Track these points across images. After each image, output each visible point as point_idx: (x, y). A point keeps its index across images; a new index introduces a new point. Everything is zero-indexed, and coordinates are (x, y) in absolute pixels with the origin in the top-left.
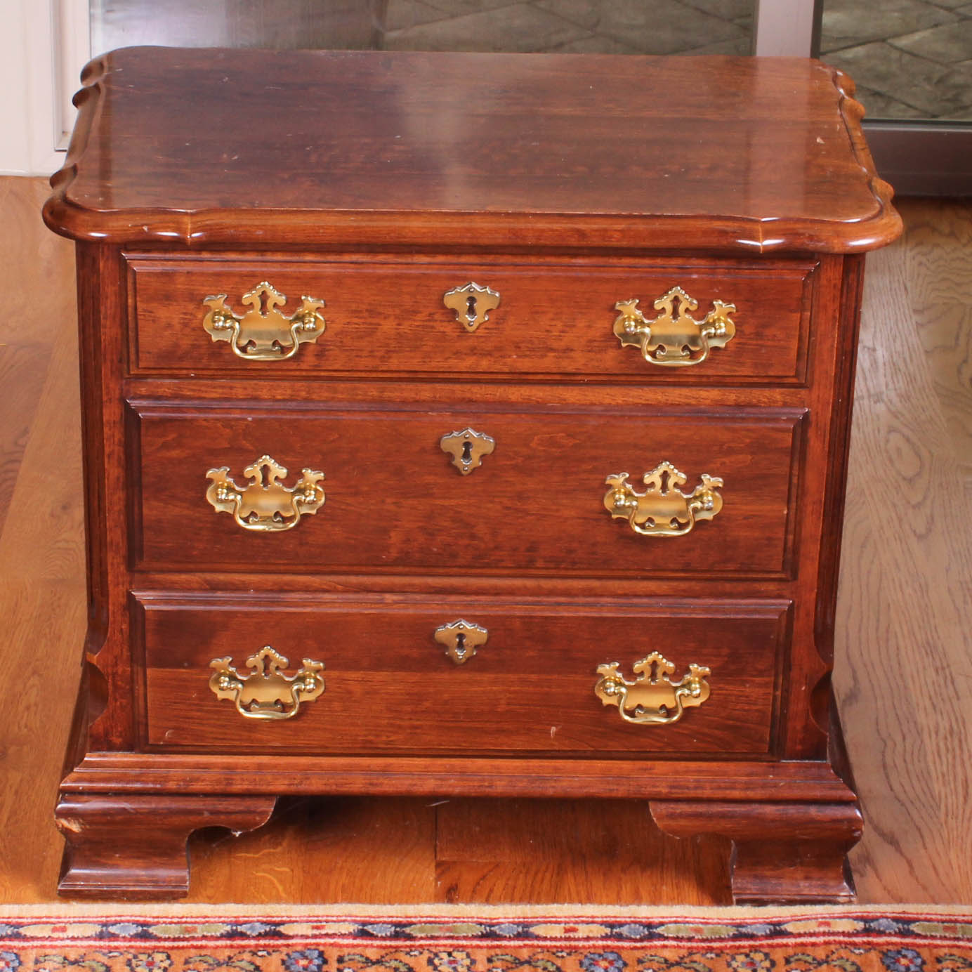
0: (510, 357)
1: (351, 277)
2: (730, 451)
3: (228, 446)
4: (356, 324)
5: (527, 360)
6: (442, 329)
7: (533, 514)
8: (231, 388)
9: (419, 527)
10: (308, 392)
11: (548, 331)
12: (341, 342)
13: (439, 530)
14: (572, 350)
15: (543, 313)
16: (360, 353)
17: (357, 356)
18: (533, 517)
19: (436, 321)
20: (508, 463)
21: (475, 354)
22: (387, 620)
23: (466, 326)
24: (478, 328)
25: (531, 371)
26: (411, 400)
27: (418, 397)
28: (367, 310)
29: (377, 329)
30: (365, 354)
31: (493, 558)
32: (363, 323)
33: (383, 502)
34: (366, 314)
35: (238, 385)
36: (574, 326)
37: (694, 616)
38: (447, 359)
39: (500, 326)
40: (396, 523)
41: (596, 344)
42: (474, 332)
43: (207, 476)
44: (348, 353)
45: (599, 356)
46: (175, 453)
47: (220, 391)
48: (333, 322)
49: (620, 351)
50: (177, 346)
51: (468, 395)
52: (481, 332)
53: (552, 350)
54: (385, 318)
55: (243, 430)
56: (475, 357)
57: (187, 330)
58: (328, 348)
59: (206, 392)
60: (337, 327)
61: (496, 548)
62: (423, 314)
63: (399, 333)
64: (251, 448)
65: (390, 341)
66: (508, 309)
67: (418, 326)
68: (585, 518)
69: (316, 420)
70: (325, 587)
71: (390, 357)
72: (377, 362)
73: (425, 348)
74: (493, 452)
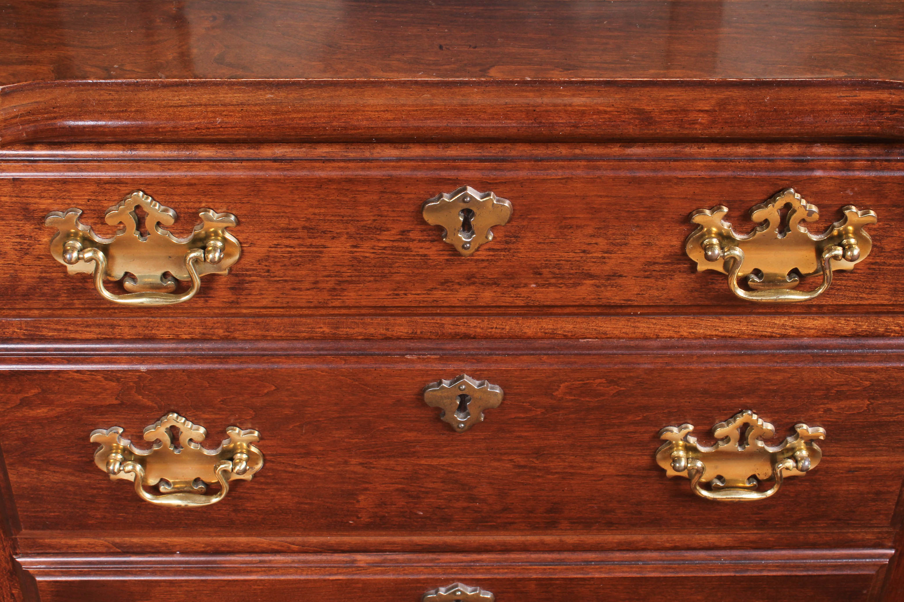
0: (526, 285)
1: (276, 181)
2: (840, 396)
3: (116, 402)
4: (287, 246)
5: (552, 289)
6: (422, 252)
7: (556, 473)
8: (113, 326)
9: (397, 490)
10: (227, 330)
11: (584, 252)
12: (268, 271)
13: (427, 493)
14: (621, 276)
15: (578, 227)
16: (297, 285)
17: (294, 289)
18: (556, 476)
19: (413, 240)
20: (522, 415)
21: (474, 283)
22: (360, 585)
23: (460, 249)
24: (477, 250)
25: (559, 303)
26: (380, 337)
27: (389, 334)
28: (304, 228)
29: (321, 252)
30: (307, 285)
31: (499, 521)
32: (300, 245)
33: (346, 463)
34: (302, 233)
35: (121, 323)
36: (626, 244)
37: (765, 573)
38: (431, 289)
39: (511, 246)
40: (367, 486)
41: (657, 267)
42: (472, 255)
43: (92, 440)
44: (279, 286)
45: (660, 283)
46: (41, 412)
47: (97, 330)
48: (252, 244)
49: (693, 276)
50: (15, 278)
51: (463, 330)
52: (483, 254)
53: (591, 276)
54: (333, 238)
55: (135, 382)
56: (473, 287)
57: (28, 260)
58: (247, 278)
59: (77, 331)
60: (260, 251)
61: (505, 510)
62: (393, 232)
63: (355, 258)
64: (150, 403)
65: (344, 269)
66: (525, 223)
67: (385, 248)
68: (628, 476)
69: (240, 370)
70: (275, 547)
71: (343, 290)
72: (325, 296)
73: (397, 277)
74: (502, 403)
